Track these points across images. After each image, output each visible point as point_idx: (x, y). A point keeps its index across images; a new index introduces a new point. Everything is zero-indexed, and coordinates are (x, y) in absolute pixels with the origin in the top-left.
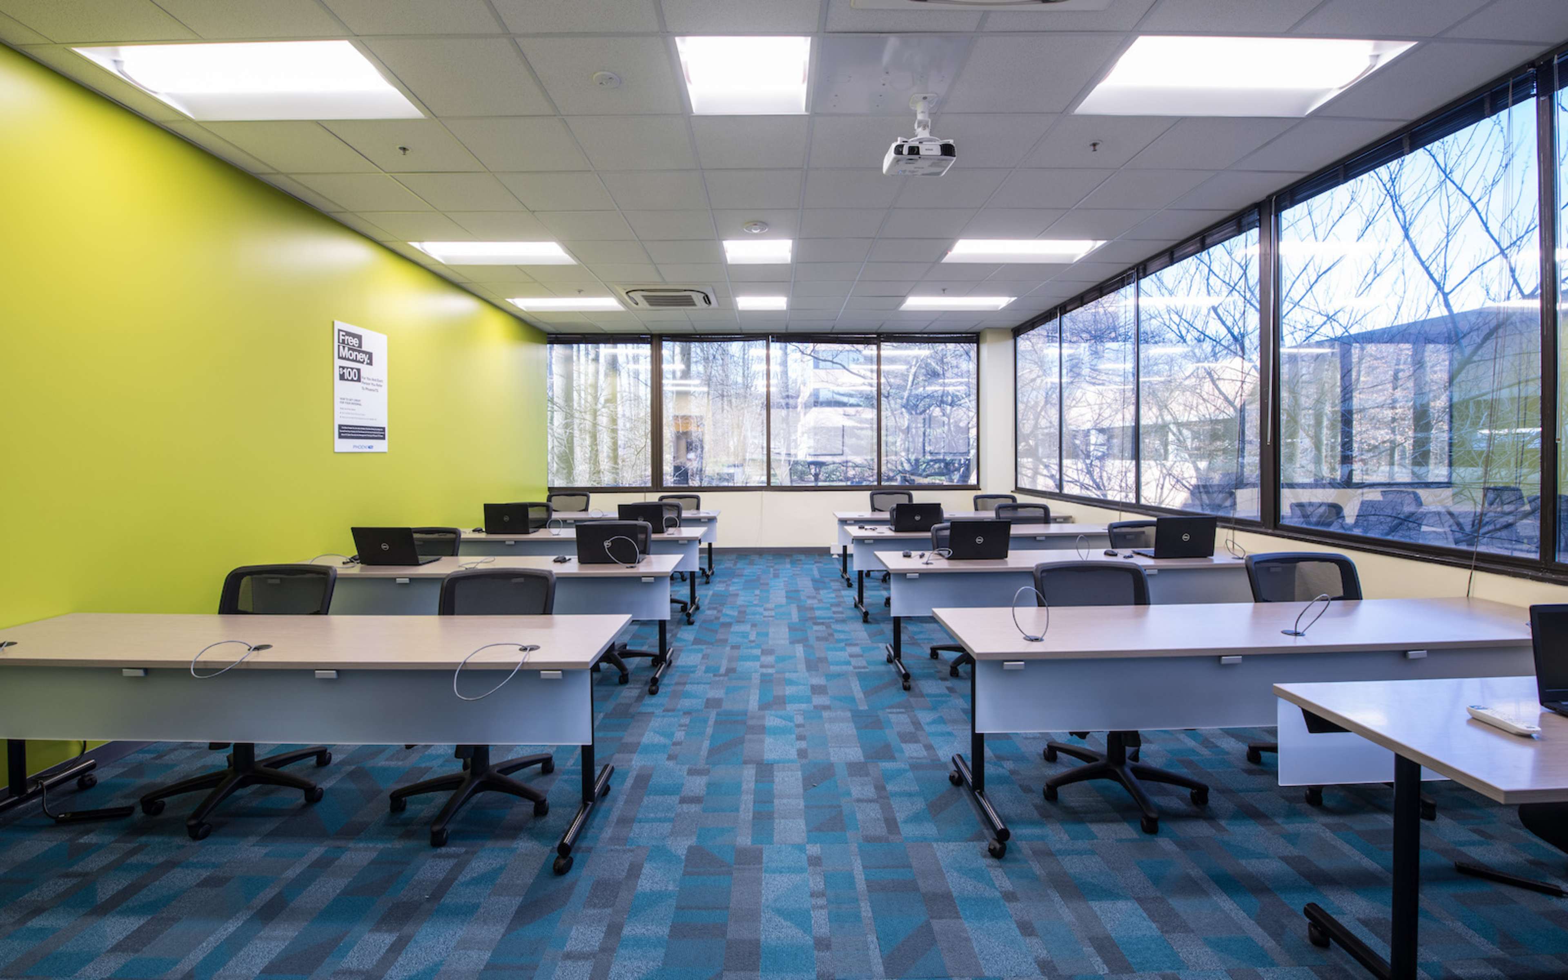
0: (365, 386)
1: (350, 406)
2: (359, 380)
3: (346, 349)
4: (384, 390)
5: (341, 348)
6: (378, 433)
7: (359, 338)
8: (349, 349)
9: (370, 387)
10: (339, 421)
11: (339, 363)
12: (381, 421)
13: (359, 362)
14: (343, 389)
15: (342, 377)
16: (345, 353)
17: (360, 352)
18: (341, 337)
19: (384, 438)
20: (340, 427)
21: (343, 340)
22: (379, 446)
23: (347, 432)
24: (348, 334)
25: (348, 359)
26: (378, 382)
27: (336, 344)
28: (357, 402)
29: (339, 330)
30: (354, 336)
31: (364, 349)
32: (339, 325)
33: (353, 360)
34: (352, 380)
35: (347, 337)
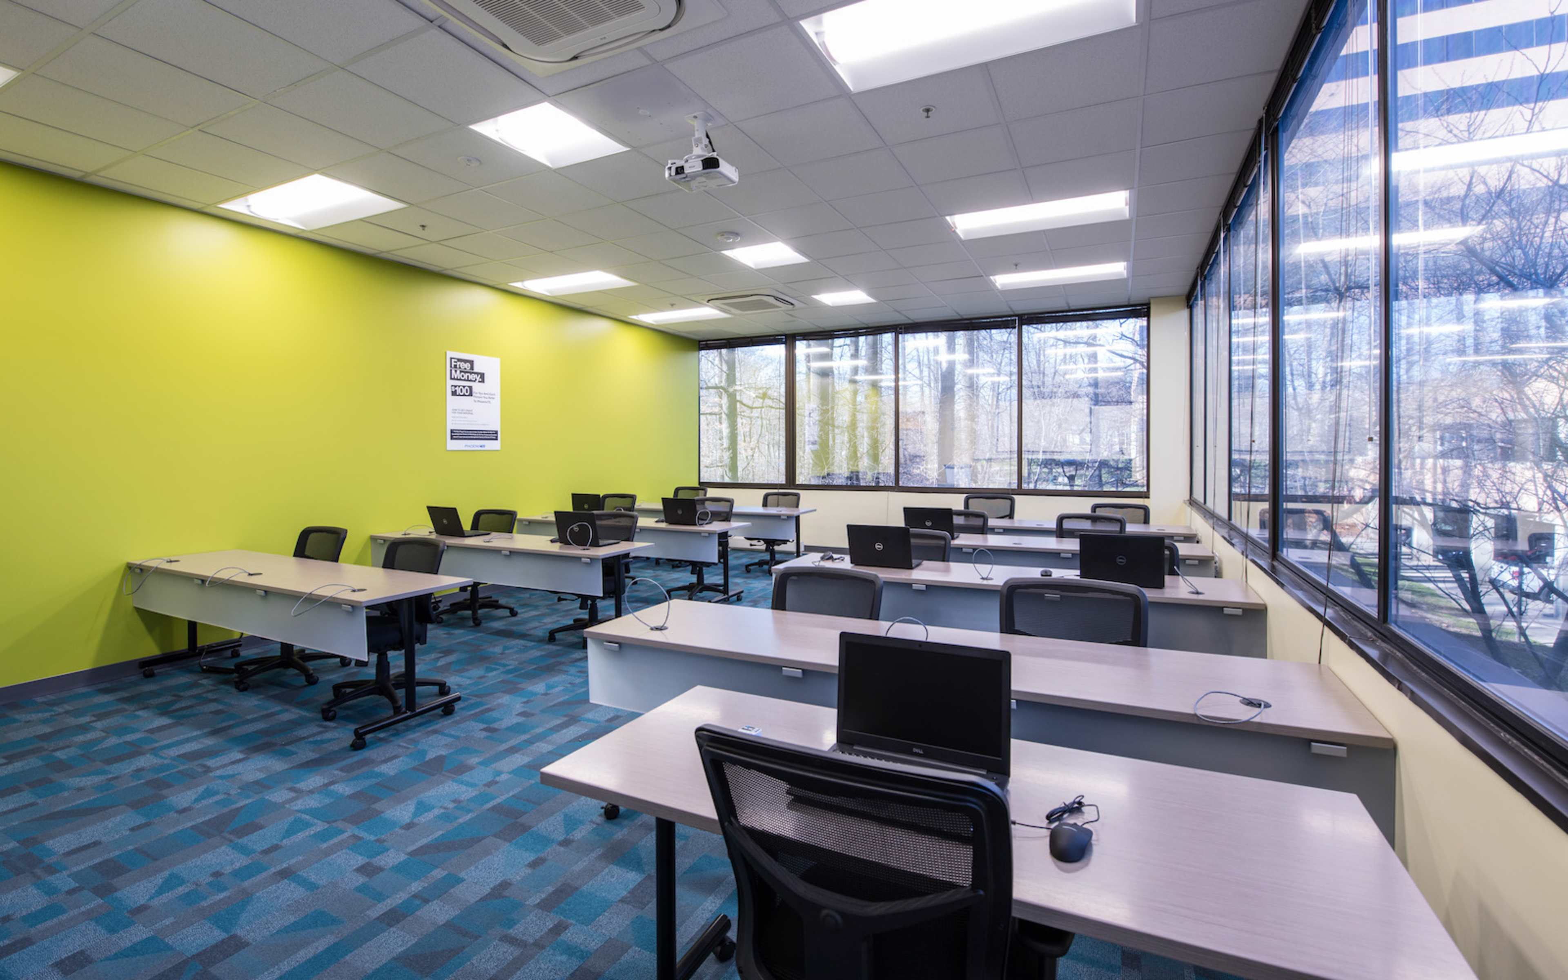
0: (477, 399)
1: (463, 415)
2: (471, 395)
3: (458, 372)
4: (496, 403)
5: (453, 372)
6: (492, 435)
7: (471, 362)
8: (461, 372)
9: (483, 400)
10: (450, 426)
11: (450, 383)
12: (493, 425)
13: (471, 381)
14: (454, 402)
15: (454, 393)
16: (458, 375)
17: (471, 373)
18: (453, 363)
19: (496, 439)
20: (452, 431)
21: (455, 366)
22: (490, 445)
23: (456, 435)
24: (459, 360)
25: (460, 380)
26: (491, 396)
27: (448, 368)
28: (469, 412)
29: (451, 359)
30: (466, 361)
31: (475, 370)
32: (450, 354)
33: (465, 380)
34: (464, 395)
35: (458, 363)
